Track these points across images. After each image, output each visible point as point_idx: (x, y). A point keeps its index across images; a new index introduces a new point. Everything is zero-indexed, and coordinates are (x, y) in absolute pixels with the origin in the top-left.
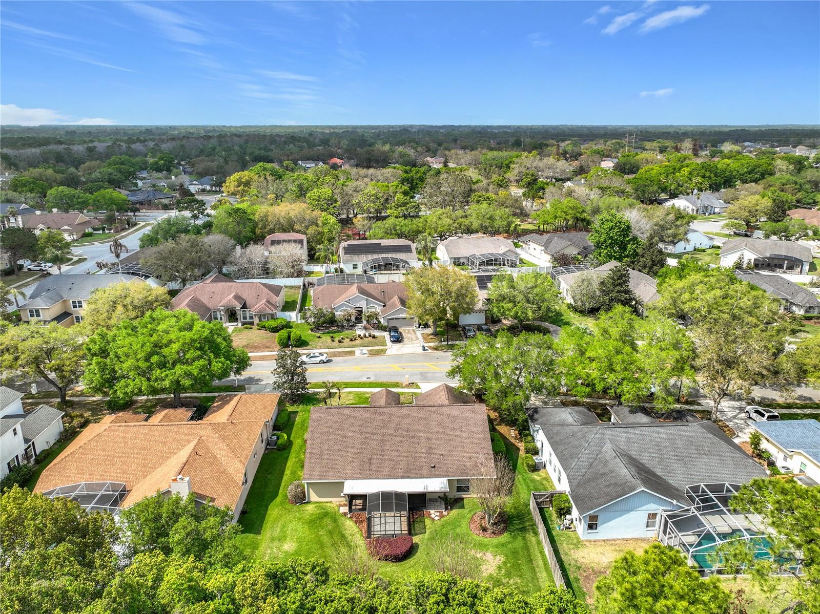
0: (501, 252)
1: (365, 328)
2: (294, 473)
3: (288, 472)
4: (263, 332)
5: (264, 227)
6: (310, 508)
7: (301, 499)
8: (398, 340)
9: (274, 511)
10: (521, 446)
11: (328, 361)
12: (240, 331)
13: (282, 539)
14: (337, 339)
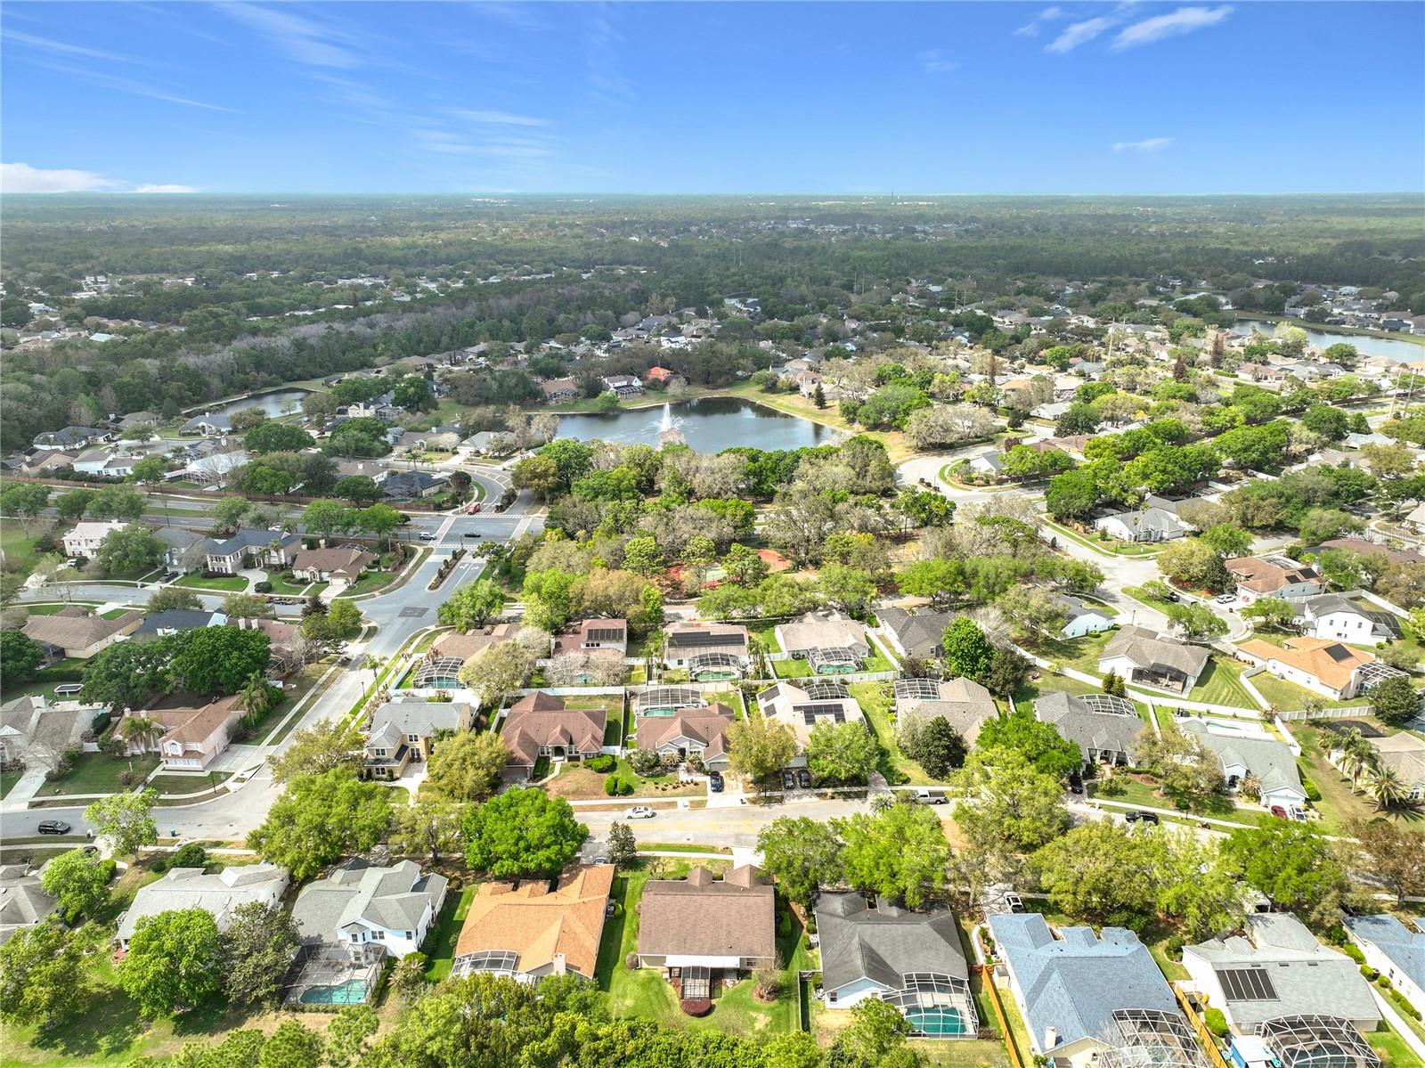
0: (846, 646)
1: (688, 771)
2: (629, 942)
3: (624, 940)
4: (589, 770)
5: (579, 603)
6: (642, 973)
7: (636, 966)
8: (719, 788)
9: (617, 974)
10: (805, 923)
11: (654, 815)
12: (567, 770)
13: (624, 996)
14: (661, 786)
